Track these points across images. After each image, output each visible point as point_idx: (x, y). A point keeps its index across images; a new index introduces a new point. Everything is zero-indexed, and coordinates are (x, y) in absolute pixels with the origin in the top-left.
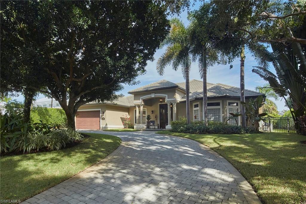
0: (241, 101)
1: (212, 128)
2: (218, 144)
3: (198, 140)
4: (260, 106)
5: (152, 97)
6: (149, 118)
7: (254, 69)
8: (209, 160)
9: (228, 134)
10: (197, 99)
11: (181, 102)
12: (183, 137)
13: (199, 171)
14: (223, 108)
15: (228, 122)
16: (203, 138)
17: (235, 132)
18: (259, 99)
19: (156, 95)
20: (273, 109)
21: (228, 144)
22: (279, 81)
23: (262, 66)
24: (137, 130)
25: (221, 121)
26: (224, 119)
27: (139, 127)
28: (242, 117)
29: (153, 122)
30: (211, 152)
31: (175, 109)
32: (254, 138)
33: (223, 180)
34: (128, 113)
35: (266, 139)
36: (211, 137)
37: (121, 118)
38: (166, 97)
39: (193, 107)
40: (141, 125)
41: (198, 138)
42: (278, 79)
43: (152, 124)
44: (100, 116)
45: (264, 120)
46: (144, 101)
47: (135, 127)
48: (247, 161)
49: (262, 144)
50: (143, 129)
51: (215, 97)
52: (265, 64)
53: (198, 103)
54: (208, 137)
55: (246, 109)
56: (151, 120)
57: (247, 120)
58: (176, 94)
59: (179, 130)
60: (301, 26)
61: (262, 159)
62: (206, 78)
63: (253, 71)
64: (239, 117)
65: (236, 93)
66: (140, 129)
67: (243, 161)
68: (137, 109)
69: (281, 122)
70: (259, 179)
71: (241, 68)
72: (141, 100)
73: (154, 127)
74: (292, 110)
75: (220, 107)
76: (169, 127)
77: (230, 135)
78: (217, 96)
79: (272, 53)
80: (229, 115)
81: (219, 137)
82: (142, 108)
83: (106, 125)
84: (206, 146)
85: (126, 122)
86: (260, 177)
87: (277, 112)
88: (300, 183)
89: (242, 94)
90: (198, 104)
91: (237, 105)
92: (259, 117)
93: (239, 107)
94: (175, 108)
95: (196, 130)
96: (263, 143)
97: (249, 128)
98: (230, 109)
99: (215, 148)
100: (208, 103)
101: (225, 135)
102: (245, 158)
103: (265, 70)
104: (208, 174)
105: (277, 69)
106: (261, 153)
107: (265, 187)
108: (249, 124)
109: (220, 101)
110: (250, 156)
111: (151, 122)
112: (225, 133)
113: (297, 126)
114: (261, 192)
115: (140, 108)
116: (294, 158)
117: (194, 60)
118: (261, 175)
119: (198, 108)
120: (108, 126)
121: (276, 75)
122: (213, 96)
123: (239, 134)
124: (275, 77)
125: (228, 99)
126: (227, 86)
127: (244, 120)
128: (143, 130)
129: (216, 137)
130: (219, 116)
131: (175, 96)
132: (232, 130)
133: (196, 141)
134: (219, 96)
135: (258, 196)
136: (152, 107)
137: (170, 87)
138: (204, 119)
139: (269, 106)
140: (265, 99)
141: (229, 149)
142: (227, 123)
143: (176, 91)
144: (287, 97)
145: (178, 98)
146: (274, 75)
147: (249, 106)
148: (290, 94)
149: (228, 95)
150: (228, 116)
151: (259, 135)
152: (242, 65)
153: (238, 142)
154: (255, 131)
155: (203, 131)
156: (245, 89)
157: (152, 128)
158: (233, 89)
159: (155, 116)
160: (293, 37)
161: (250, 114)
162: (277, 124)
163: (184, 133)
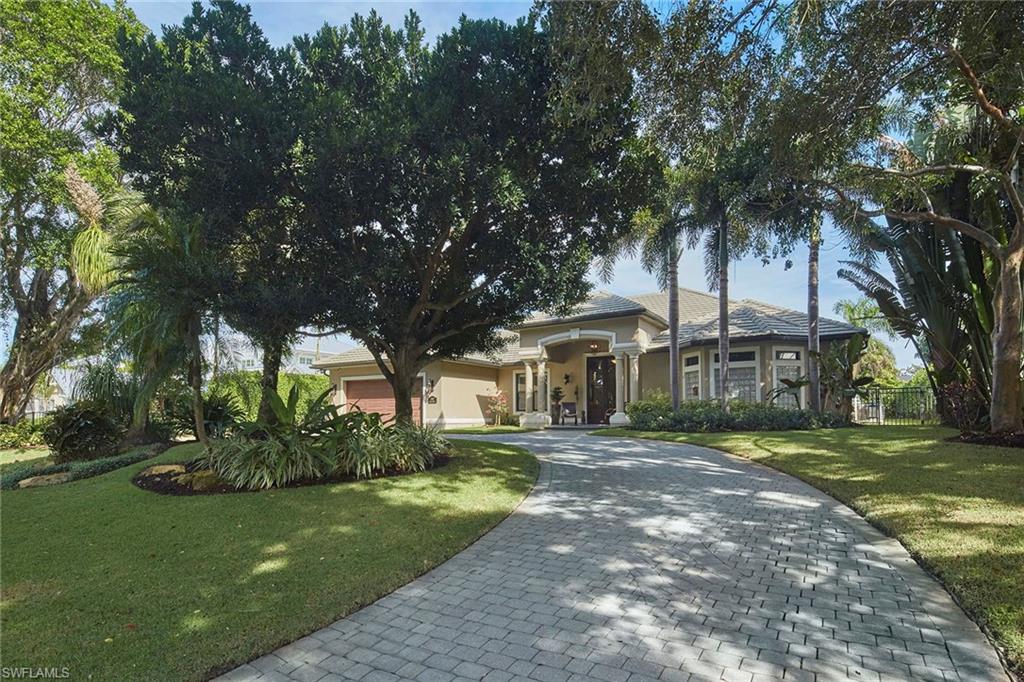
0: (810, 349)
1: (741, 416)
2: (769, 451)
3: (715, 445)
4: (856, 361)
5: (573, 338)
6: (557, 395)
7: (842, 270)
8: (761, 479)
9: (780, 430)
10: (695, 344)
11: (651, 352)
12: (673, 441)
13: (751, 496)
14: (763, 365)
15: (775, 401)
16: (727, 440)
17: (798, 426)
18: (852, 341)
19: (583, 332)
20: (884, 365)
21: (791, 449)
22: (901, 300)
23: (862, 260)
24: (529, 430)
25: (759, 401)
26: (766, 394)
27: (533, 420)
28: (811, 387)
29: (570, 406)
30: (758, 466)
31: (635, 369)
32: (844, 438)
33: (802, 506)
34: (494, 383)
35: (871, 437)
36: (744, 439)
37: (478, 396)
38: (611, 337)
39: (683, 364)
40: (538, 415)
41: (714, 441)
42: (898, 295)
43: (567, 411)
44: (424, 393)
45: (864, 396)
46: (549, 349)
47: (522, 421)
48: (839, 477)
49: (865, 448)
50: (546, 426)
51: (743, 337)
52: (870, 256)
53: (698, 354)
54: (738, 438)
55: (823, 369)
56: (563, 400)
57: (823, 396)
58: (639, 329)
59: (654, 425)
60: (950, 184)
61: (868, 472)
62: (726, 292)
63: (840, 274)
64: (803, 388)
65: (796, 326)
66: (535, 427)
67: (831, 477)
68: (529, 371)
69: (904, 398)
70: (866, 500)
71: (811, 266)
72: (539, 347)
73: (573, 420)
74: (931, 368)
75: (756, 363)
76: (619, 418)
77: (788, 433)
78: (749, 337)
79: (886, 230)
80: (778, 385)
81: (763, 437)
82: (541, 368)
83: (441, 416)
84: (740, 456)
85: (496, 407)
86: (867, 496)
87: (895, 372)
88: (933, 496)
89: (813, 331)
90: (697, 357)
91: (798, 358)
92: (853, 387)
93: (801, 363)
94: (637, 368)
95: (701, 423)
96: (866, 445)
97: (829, 415)
98: (781, 369)
99: (764, 459)
100: (730, 354)
101: (775, 433)
102: (834, 473)
103: (868, 271)
104: (770, 500)
105: (897, 271)
106: (866, 461)
107: (878, 507)
108: (829, 404)
109: (756, 349)
110: (844, 468)
111: (566, 405)
112: (773, 429)
113: (941, 407)
114: (871, 514)
115: (537, 368)
116: (927, 467)
117: (692, 243)
118: (870, 494)
119: (697, 367)
120: (446, 420)
121: (896, 285)
122: (738, 335)
123: (807, 429)
124: (893, 288)
125: (776, 344)
126: (769, 307)
127: (817, 395)
128: (546, 428)
129: (758, 438)
130: (752, 387)
131: (635, 337)
132: (790, 420)
133: (711, 447)
134: (754, 335)
135: (868, 522)
136: (566, 364)
137: (623, 312)
138: (713, 394)
139: (875, 357)
140: (866, 342)
141: (797, 458)
142: (772, 403)
143: (640, 322)
144: (921, 338)
145: (644, 340)
146: (890, 285)
147: (829, 360)
148: (926, 331)
149: (775, 332)
150: (775, 386)
151: (852, 430)
152: (814, 258)
153: (812, 445)
154: (844, 422)
155: (719, 426)
156: (820, 315)
157: (568, 424)
158: (785, 317)
159: (574, 390)
160: (932, 212)
161: (832, 381)
162: (893, 404)
163: (669, 431)
